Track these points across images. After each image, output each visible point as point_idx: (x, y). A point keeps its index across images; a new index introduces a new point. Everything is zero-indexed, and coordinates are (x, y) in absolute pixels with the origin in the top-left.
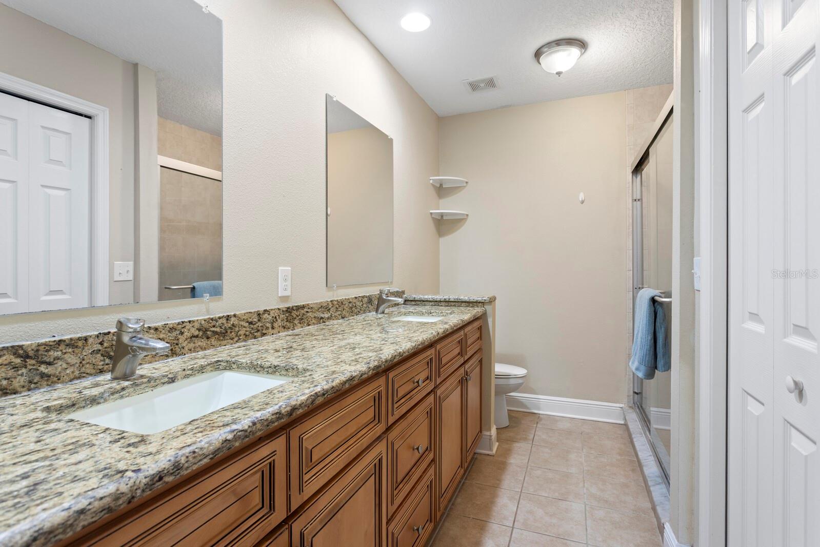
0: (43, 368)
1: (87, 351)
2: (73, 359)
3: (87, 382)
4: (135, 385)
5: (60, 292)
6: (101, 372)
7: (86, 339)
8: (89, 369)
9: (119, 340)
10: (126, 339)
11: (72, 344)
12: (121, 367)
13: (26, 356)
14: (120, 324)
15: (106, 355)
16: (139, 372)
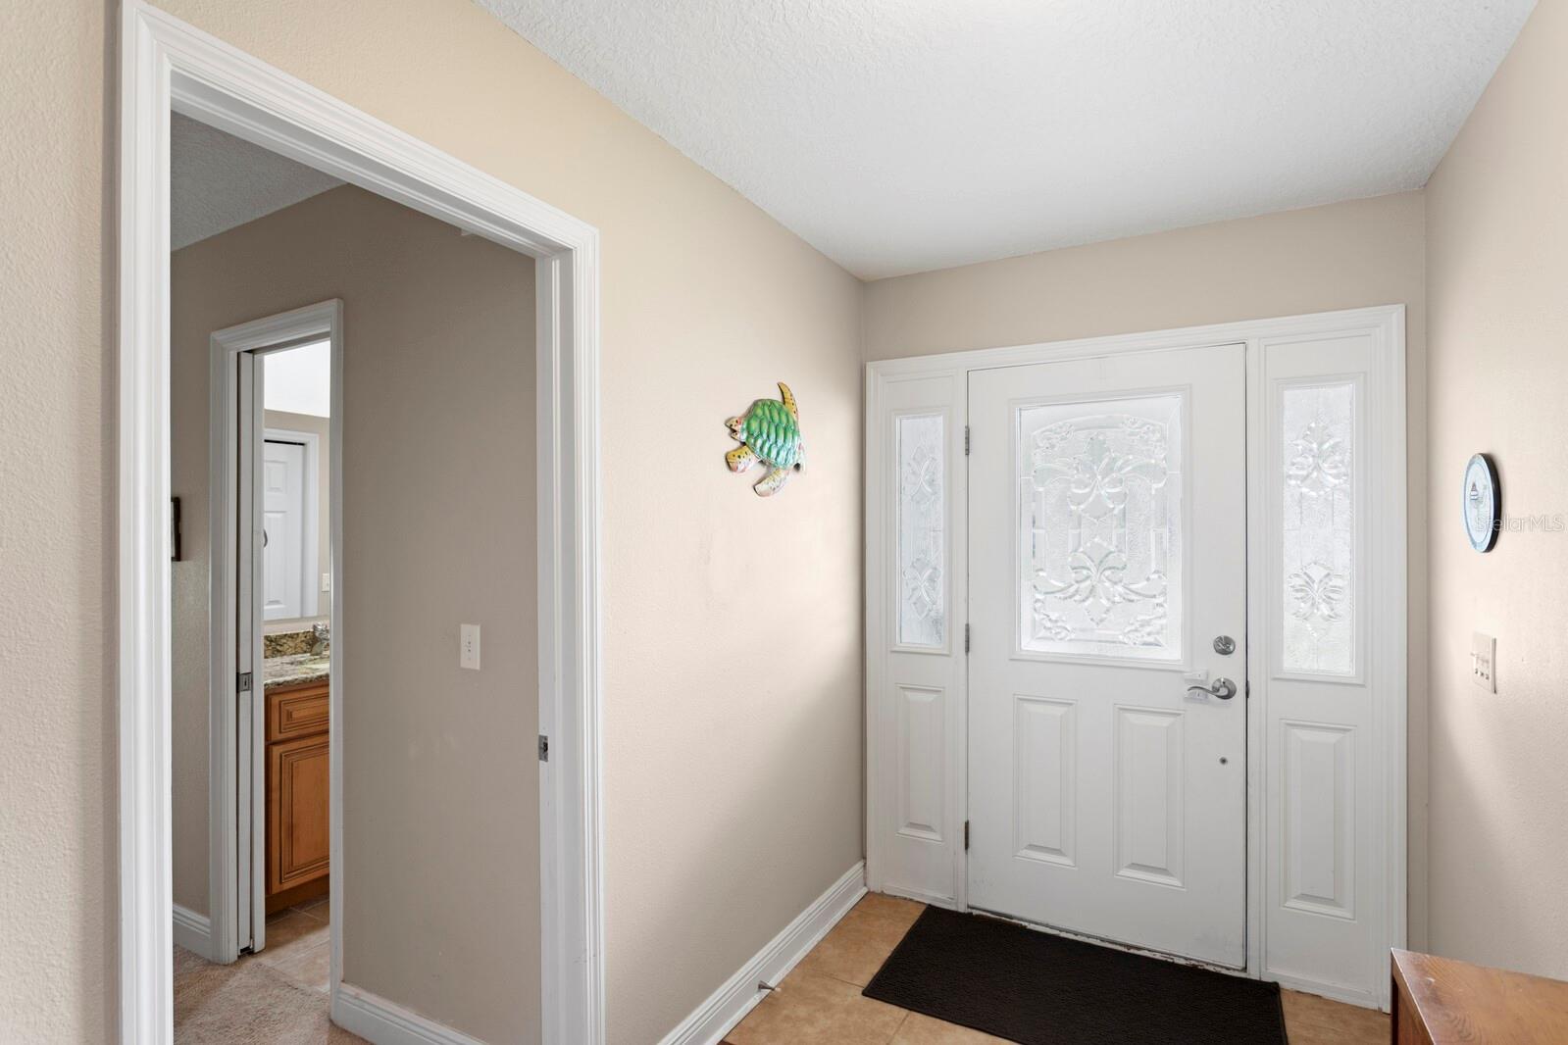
0: (278, 647)
1: (299, 640)
2: (291, 644)
3: (300, 655)
4: (321, 658)
5: (277, 602)
6: (305, 652)
7: (298, 634)
8: (299, 650)
9: (314, 635)
10: (317, 634)
11: (291, 636)
12: (316, 648)
13: (271, 641)
14: (315, 627)
15: (308, 643)
16: (324, 653)
